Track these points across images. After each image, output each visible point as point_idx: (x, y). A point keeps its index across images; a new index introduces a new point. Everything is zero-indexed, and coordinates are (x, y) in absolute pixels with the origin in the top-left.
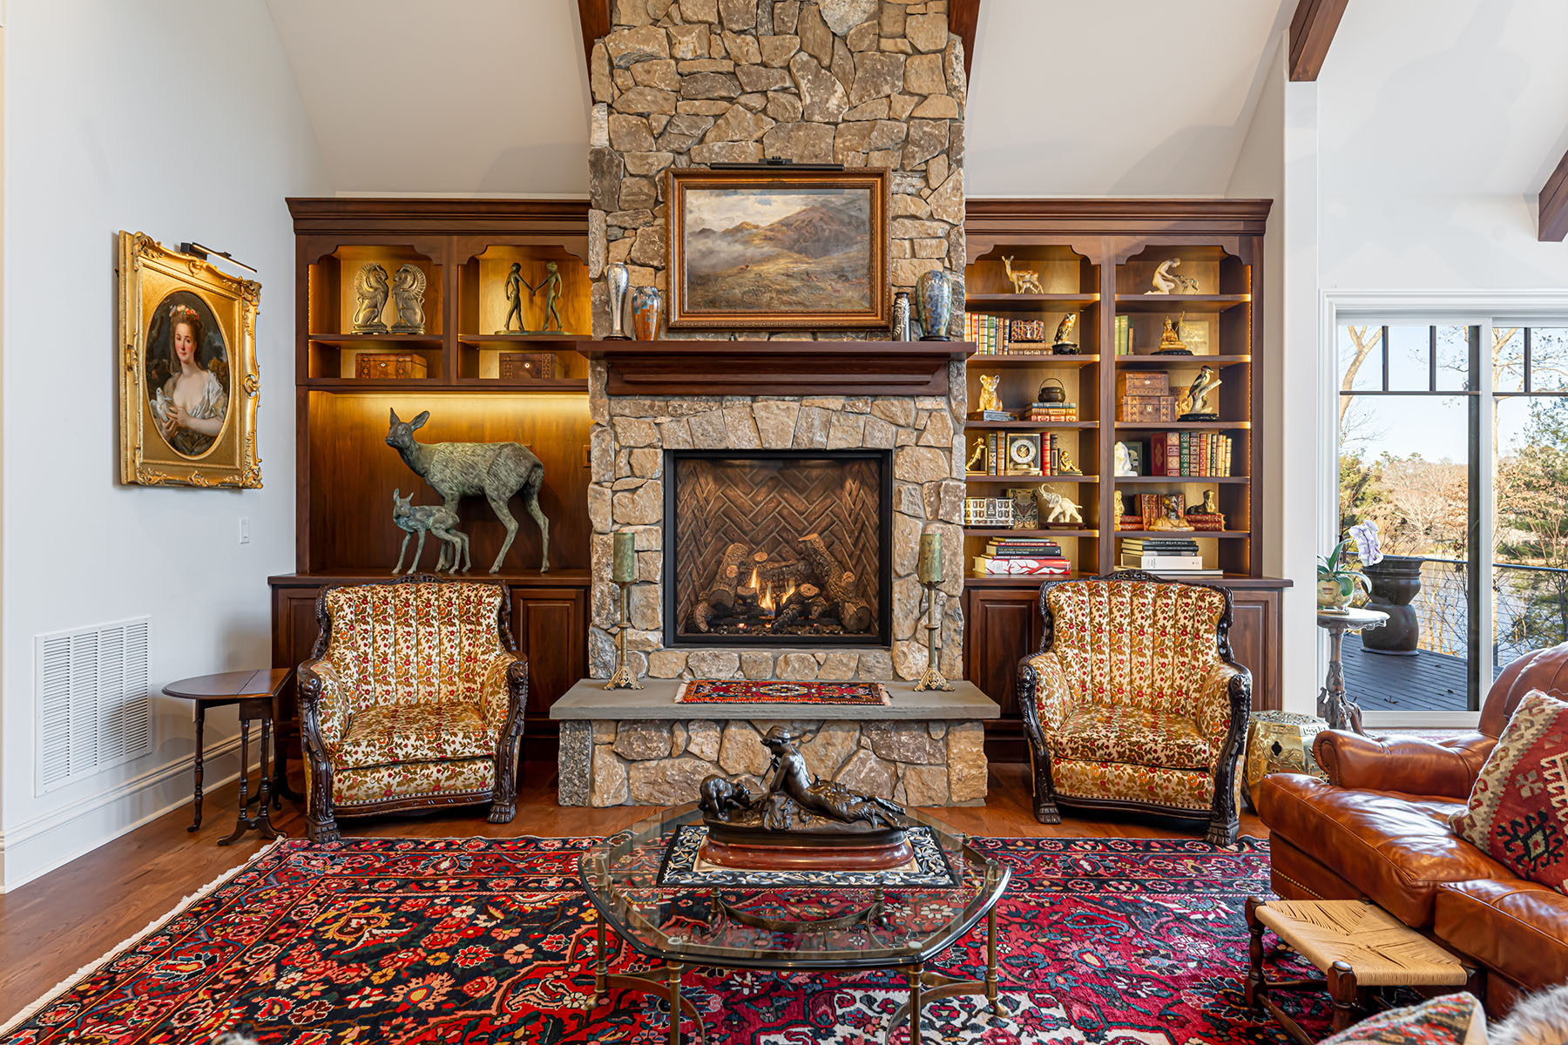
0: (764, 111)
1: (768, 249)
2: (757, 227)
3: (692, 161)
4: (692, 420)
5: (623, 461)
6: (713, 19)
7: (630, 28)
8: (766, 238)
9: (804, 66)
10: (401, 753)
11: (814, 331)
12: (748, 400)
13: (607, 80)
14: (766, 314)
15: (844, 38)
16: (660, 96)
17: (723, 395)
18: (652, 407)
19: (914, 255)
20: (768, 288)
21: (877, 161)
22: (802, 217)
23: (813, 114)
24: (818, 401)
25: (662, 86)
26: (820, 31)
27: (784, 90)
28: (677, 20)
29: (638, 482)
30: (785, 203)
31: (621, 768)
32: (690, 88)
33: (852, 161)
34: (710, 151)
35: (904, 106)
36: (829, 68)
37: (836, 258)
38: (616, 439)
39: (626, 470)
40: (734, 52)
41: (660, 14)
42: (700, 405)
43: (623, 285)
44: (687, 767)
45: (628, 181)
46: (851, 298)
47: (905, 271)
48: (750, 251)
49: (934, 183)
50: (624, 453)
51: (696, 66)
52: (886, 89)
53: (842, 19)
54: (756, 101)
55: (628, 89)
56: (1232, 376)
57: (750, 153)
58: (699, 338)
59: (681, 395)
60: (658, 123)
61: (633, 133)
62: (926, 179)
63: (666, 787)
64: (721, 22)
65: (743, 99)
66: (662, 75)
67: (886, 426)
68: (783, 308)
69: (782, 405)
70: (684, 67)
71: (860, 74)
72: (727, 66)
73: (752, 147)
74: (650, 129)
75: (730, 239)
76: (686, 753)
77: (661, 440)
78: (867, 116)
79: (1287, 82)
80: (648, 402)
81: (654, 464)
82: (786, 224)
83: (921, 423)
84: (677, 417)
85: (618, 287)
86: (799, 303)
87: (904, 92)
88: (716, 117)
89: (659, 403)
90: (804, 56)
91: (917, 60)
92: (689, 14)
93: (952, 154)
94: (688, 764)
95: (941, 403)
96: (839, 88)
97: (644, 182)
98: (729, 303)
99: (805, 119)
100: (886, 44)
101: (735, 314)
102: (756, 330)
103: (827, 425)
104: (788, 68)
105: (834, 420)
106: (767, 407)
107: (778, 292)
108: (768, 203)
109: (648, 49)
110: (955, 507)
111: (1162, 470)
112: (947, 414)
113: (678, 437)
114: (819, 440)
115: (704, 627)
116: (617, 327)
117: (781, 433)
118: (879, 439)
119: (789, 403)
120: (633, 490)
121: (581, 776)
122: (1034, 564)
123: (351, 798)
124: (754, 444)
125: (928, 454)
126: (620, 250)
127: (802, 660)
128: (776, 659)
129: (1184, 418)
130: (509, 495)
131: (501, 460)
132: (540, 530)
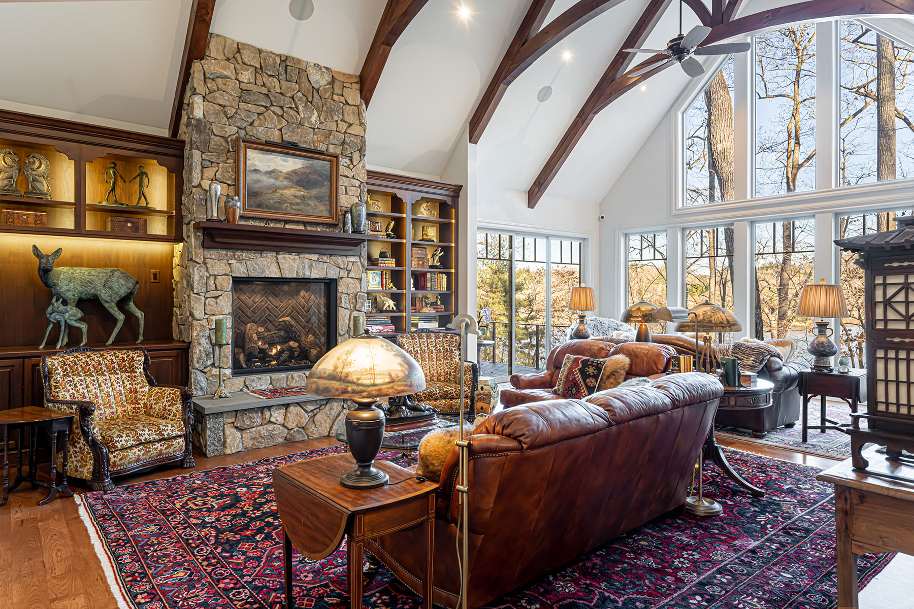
0: (282, 116)
1: (286, 183)
2: (281, 172)
3: (247, 134)
4: (248, 262)
5: (211, 282)
6: (258, 66)
7: (215, 59)
8: (286, 178)
9: (300, 99)
10: (143, 439)
11: (305, 223)
12: (274, 254)
13: (202, 83)
14: (285, 214)
15: (318, 90)
16: (231, 98)
17: (262, 251)
18: (226, 255)
19: (346, 193)
20: (285, 202)
21: (332, 149)
22: (302, 170)
23: (304, 122)
24: (307, 256)
25: (232, 93)
26: (307, 84)
27: (291, 108)
28: (240, 62)
29: (219, 293)
30: (294, 163)
32: (248, 98)
33: (322, 147)
34: (257, 131)
35: (343, 126)
36: (311, 103)
37: (314, 192)
38: (207, 271)
39: (213, 287)
40: (268, 84)
41: (231, 56)
42: (251, 255)
43: (218, 193)
45: (216, 139)
46: (321, 211)
47: (345, 201)
48: (278, 183)
49: (355, 163)
50: (212, 278)
51: (250, 87)
52: (336, 118)
53: (317, 82)
54: (279, 112)
55: (215, 91)
57: (275, 137)
58: (251, 223)
59: (242, 250)
60: (232, 111)
61: (217, 114)
62: (351, 160)
64: (261, 68)
65: (273, 108)
66: (232, 88)
67: (336, 268)
68: (292, 212)
69: (292, 257)
70: (244, 86)
71: (325, 108)
72: (264, 90)
73: (277, 133)
74: (226, 114)
75: (268, 176)
77: (231, 272)
78: (328, 128)
79: (469, 143)
80: (224, 252)
81: (228, 284)
82: (294, 172)
83: (349, 268)
84: (239, 260)
85: (216, 193)
86: (299, 210)
87: (343, 120)
88: (259, 114)
89: (230, 253)
90: (300, 94)
91: (348, 107)
92: (246, 60)
93: (362, 151)
95: (356, 259)
96: (316, 114)
97: (222, 140)
98: (267, 207)
99: (301, 124)
100: (336, 97)
101: (271, 212)
102: (279, 221)
103: (311, 267)
104: (293, 98)
105: (314, 265)
106: (284, 258)
107: (291, 204)
108: (286, 161)
109: (225, 73)
110: (363, 304)
111: (424, 288)
112: (359, 264)
113: (240, 270)
114: (307, 274)
115: (244, 366)
116: (215, 215)
117: (291, 270)
118: (333, 274)
119: (294, 256)
120: (216, 298)
121: (219, 441)
122: (381, 328)
123: (121, 465)
124: (278, 275)
125: (352, 281)
126: (210, 173)
127: (299, 377)
128: (287, 377)
129: (431, 267)
130: (118, 299)
131: (114, 279)
132: (137, 319)
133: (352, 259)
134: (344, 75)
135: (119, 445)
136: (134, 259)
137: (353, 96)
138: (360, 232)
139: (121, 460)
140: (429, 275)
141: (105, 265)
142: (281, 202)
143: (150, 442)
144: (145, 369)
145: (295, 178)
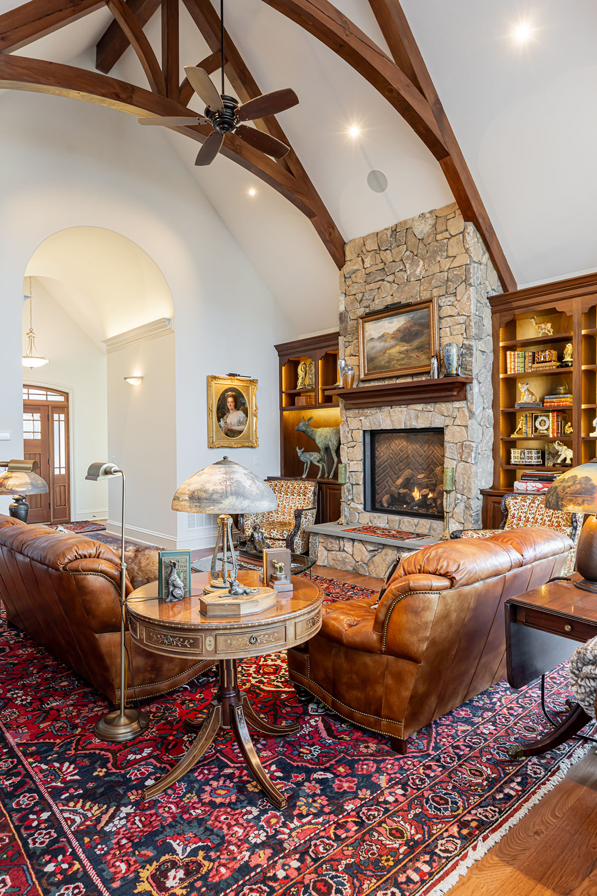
1: (393, 342)
2: (388, 334)
3: (370, 310)
5: (350, 435)
6: (376, 247)
7: (350, 261)
8: (392, 338)
9: (408, 258)
11: (412, 375)
12: (388, 408)
13: (344, 284)
14: (392, 371)
15: (423, 240)
16: (359, 285)
17: (381, 407)
18: (359, 413)
19: (451, 334)
20: (393, 359)
21: (435, 294)
22: (404, 326)
23: (411, 278)
24: (413, 406)
25: (360, 281)
26: (413, 240)
27: (401, 270)
28: (365, 252)
29: (354, 443)
30: (398, 321)
31: (326, 552)
32: (370, 279)
33: (426, 295)
34: (376, 304)
35: (446, 264)
36: (417, 255)
37: (416, 343)
38: (348, 426)
39: (350, 439)
40: (384, 259)
41: (359, 252)
42: (373, 411)
43: (343, 366)
44: (344, 556)
45: (352, 323)
48: (387, 345)
49: (459, 297)
50: (350, 432)
51: (371, 270)
52: (439, 258)
53: (422, 231)
54: (392, 278)
55: (350, 286)
57: (388, 301)
58: (373, 384)
59: (368, 408)
60: (359, 296)
61: (352, 303)
62: (456, 296)
63: (337, 562)
64: (379, 248)
65: (387, 278)
66: (361, 277)
67: (440, 416)
68: (399, 367)
69: (400, 409)
70: (368, 271)
71: (428, 255)
72: (382, 266)
73: (390, 298)
74: (357, 300)
75: (380, 341)
76: (344, 550)
77: (362, 426)
78: (431, 273)
80: (357, 411)
81: (360, 436)
82: (398, 330)
83: (455, 414)
84: (366, 416)
85: (341, 367)
86: (405, 365)
87: (446, 257)
88: (378, 289)
89: (361, 411)
90: (407, 253)
91: (451, 241)
92: (368, 248)
93: (467, 281)
94: (344, 554)
95: (463, 404)
96: (421, 263)
97: (355, 323)
98: (380, 368)
99: (408, 281)
100: (439, 237)
101: (383, 372)
102: (391, 378)
103: (417, 417)
104: (402, 260)
105: (419, 414)
106: (395, 411)
107: (398, 360)
108: (392, 323)
109: (355, 268)
112: (466, 410)
113: (368, 425)
114: (414, 424)
116: (342, 383)
118: (437, 423)
119: (404, 408)
120: (353, 447)
125: (458, 429)
126: (348, 351)
128: (400, 520)
133: (457, 404)
134: (447, 207)
137: (457, 224)
138: (450, 376)
142: (390, 361)
145: (400, 335)
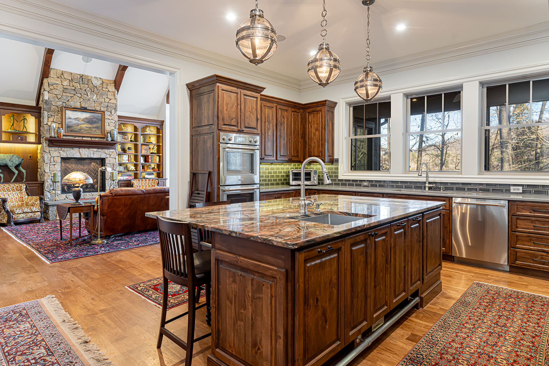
0: (81, 97)
1: (82, 122)
2: (80, 118)
3: (66, 104)
4: (67, 152)
5: (52, 159)
6: (71, 79)
7: (53, 78)
8: (83, 120)
9: (88, 91)
10: (25, 211)
11: (91, 137)
12: (78, 149)
13: (48, 87)
14: (82, 134)
15: (96, 87)
16: (59, 92)
17: (73, 148)
18: (58, 149)
19: (109, 125)
20: (82, 129)
21: (102, 109)
22: (89, 117)
24: (91, 149)
25: (60, 90)
26: (92, 85)
27: (85, 94)
28: (63, 78)
29: (55, 163)
30: (86, 115)
32: (66, 91)
33: (98, 109)
34: (70, 103)
35: (107, 100)
36: (93, 92)
37: (94, 125)
38: (50, 155)
39: (53, 161)
40: (75, 85)
41: (59, 76)
42: (68, 149)
43: (54, 127)
45: (53, 107)
46: (98, 133)
47: (108, 128)
48: (79, 122)
49: (112, 114)
50: (52, 158)
51: (67, 87)
52: (104, 97)
53: (96, 84)
54: (80, 95)
55: (53, 89)
56: (158, 146)
57: (78, 105)
58: (68, 137)
59: (65, 147)
60: (59, 96)
61: (54, 98)
62: (111, 113)
64: (72, 80)
65: (77, 94)
66: (60, 88)
67: (104, 154)
68: (86, 133)
70: (65, 87)
71: (99, 94)
72: (73, 88)
73: (79, 104)
74: (57, 97)
75: (75, 120)
77: (60, 155)
78: (100, 101)
79: (167, 104)
80: (57, 148)
81: (59, 160)
82: (86, 118)
83: (110, 154)
84: (64, 151)
85: (53, 127)
86: (88, 132)
87: (107, 98)
88: (71, 97)
89: (60, 149)
90: (88, 89)
91: (109, 93)
92: (66, 77)
93: (115, 109)
95: (114, 150)
96: (95, 95)
97: (56, 107)
98: (75, 131)
99: (89, 100)
100: (104, 89)
101: (76, 133)
103: (94, 153)
104: (85, 90)
106: (82, 150)
107: (85, 130)
108: (82, 114)
109: (57, 83)
110: (116, 168)
111: (148, 162)
112: (115, 152)
113: (64, 155)
114: (92, 156)
115: (67, 190)
116: (53, 135)
117: (85, 154)
118: (103, 156)
119: (86, 149)
120: (54, 165)
121: (54, 215)
122: (128, 177)
123: (17, 219)
124: (80, 157)
125: (112, 159)
126: (51, 119)
127: (89, 195)
128: (84, 195)
129: (151, 153)
130: (15, 165)
131: (14, 158)
132: (23, 173)
133: (112, 150)
134: (108, 80)
135: (16, 213)
136: (21, 150)
137: (112, 88)
138: (114, 141)
139: (17, 217)
140: (150, 157)
141: (10, 153)
142: (80, 129)
143: (27, 212)
144: (26, 190)
145: (87, 121)
